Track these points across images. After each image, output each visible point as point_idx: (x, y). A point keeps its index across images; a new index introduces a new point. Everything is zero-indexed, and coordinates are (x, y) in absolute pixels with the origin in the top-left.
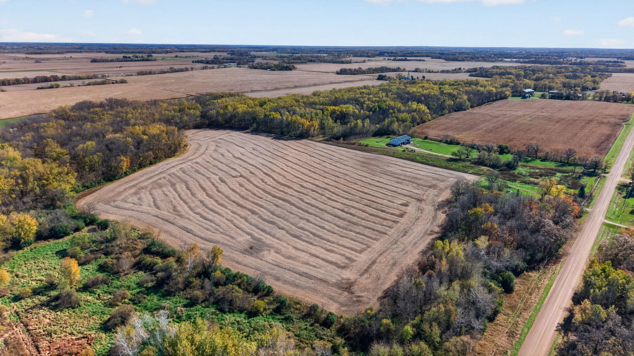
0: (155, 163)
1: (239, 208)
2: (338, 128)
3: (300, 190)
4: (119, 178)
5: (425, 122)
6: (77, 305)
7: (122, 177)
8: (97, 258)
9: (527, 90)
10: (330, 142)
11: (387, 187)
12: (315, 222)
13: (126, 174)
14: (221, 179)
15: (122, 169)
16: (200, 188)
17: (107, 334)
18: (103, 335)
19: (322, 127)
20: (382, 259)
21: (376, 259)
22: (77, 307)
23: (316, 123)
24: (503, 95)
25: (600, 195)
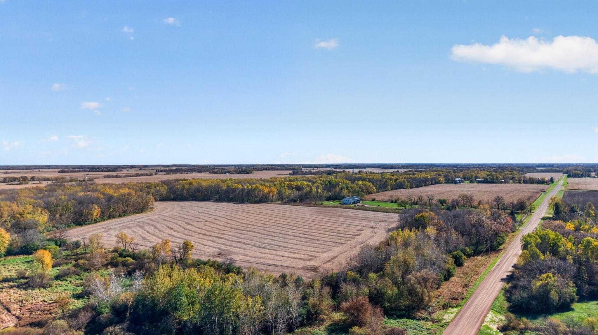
0: (124, 216)
1: (206, 236)
2: (295, 193)
3: (262, 226)
4: (89, 224)
5: (372, 193)
6: (48, 286)
7: (91, 224)
8: (68, 263)
9: (457, 179)
10: (288, 204)
11: (343, 222)
12: (280, 240)
13: (96, 221)
14: (186, 223)
15: (92, 215)
16: (168, 228)
17: (80, 300)
18: (76, 301)
19: (280, 193)
20: (343, 255)
21: (338, 255)
22: (49, 287)
23: (275, 190)
24: (437, 181)
25: (529, 223)
